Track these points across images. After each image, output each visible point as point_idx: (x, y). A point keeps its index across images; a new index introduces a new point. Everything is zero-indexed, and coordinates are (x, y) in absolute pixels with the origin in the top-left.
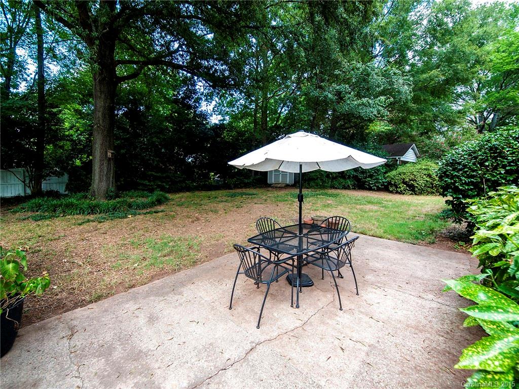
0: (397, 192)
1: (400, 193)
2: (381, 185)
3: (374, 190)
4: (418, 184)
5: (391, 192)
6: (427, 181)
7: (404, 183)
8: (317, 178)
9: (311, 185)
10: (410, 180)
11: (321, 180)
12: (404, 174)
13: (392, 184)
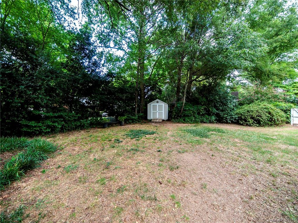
0: (247, 125)
1: (250, 126)
2: (235, 120)
3: (229, 123)
4: (263, 119)
5: (242, 125)
6: (268, 117)
7: (252, 118)
8: (191, 115)
9: (186, 120)
10: (257, 116)
11: (194, 116)
12: (252, 111)
13: (242, 119)
